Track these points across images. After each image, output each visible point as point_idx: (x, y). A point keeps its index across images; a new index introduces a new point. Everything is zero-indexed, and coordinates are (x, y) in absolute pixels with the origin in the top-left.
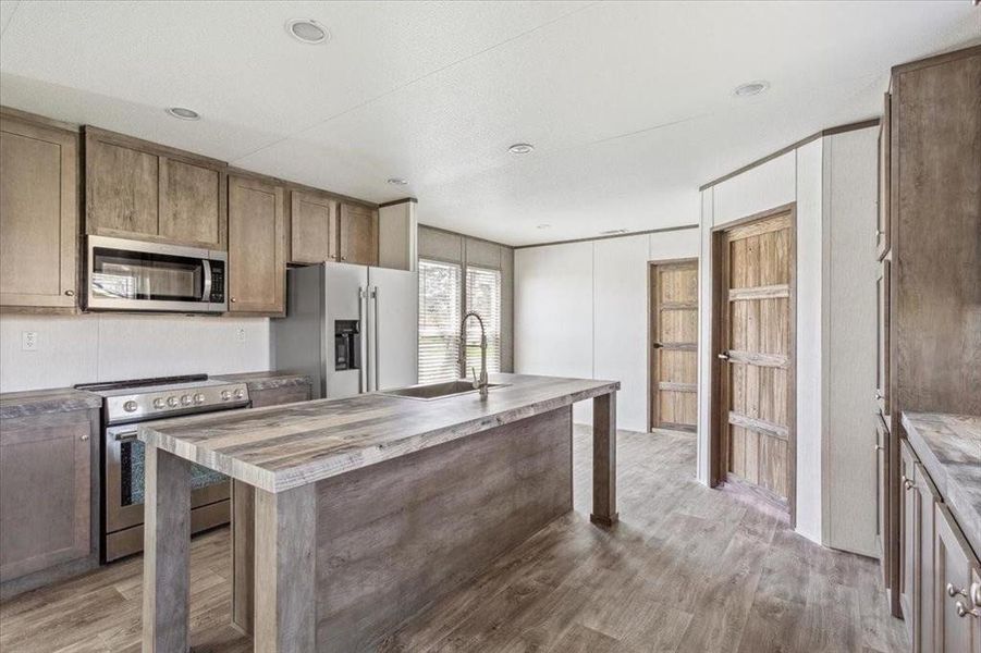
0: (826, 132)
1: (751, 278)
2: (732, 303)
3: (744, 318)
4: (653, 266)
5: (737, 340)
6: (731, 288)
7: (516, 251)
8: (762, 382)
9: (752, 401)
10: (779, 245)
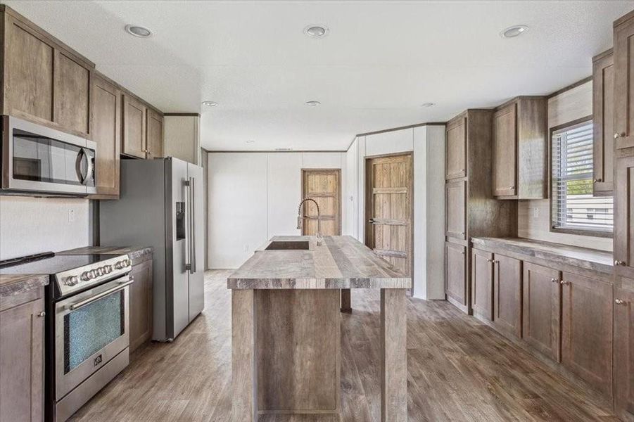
0: (428, 124)
1: (385, 183)
2: (374, 195)
3: (381, 202)
4: (304, 171)
5: (377, 213)
6: (374, 187)
7: (209, 154)
8: (392, 233)
9: (386, 241)
10: (401, 168)
